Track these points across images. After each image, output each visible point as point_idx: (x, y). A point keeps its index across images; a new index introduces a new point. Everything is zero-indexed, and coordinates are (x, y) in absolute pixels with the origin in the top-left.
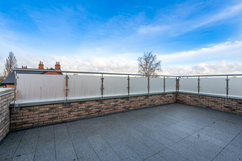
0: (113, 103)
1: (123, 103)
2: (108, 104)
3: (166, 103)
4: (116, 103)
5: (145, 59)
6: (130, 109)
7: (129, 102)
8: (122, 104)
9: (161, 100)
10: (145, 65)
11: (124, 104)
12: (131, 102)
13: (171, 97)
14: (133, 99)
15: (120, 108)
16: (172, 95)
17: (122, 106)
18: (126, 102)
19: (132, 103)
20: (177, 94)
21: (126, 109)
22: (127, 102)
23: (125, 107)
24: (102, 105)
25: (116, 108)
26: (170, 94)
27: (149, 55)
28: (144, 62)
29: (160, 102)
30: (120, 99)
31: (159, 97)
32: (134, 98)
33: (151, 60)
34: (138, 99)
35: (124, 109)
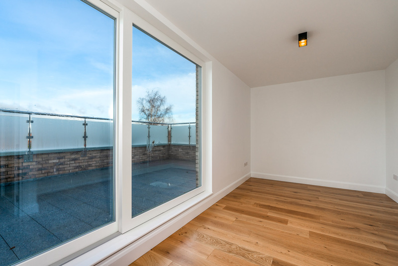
0: (55, 161)
1: (75, 160)
2: (44, 162)
3: (153, 159)
4: (62, 161)
5: (149, 102)
6: (90, 168)
7: (87, 158)
8: (73, 162)
9: (144, 155)
10: (148, 110)
11: (76, 162)
12: (92, 158)
13: (160, 150)
14: (95, 155)
15: (69, 168)
16: (162, 148)
17: (74, 165)
18: (81, 158)
19: (93, 160)
20: (168, 147)
21: (80, 169)
22: (83, 158)
23: (79, 166)
24: (30, 164)
25: (60, 168)
26: (159, 147)
27: (156, 95)
28: (147, 106)
29: (143, 158)
30: (69, 154)
31: (141, 151)
32: (98, 153)
33: (159, 103)
34: (105, 154)
35: (77, 170)
